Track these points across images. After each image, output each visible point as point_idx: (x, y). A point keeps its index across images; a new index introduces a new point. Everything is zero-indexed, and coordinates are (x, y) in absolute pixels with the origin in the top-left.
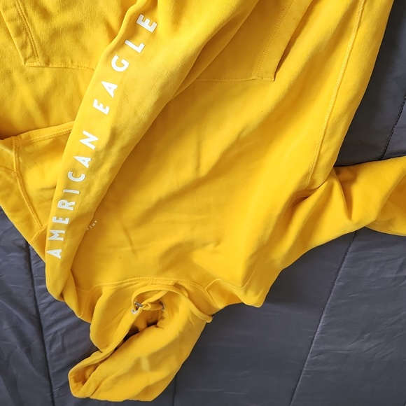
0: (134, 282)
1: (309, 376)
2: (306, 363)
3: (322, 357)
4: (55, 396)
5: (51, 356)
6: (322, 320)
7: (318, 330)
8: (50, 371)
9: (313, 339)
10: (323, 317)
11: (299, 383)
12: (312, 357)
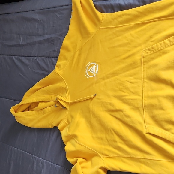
0: (68, 94)
1: (32, 159)
2: (38, 158)
3: (40, 164)
4: (33, 58)
5: (51, 59)
6: (57, 165)
7: (53, 164)
8: (45, 58)
9: (49, 161)
10: (59, 166)
11: (29, 154)
12: (41, 160)
